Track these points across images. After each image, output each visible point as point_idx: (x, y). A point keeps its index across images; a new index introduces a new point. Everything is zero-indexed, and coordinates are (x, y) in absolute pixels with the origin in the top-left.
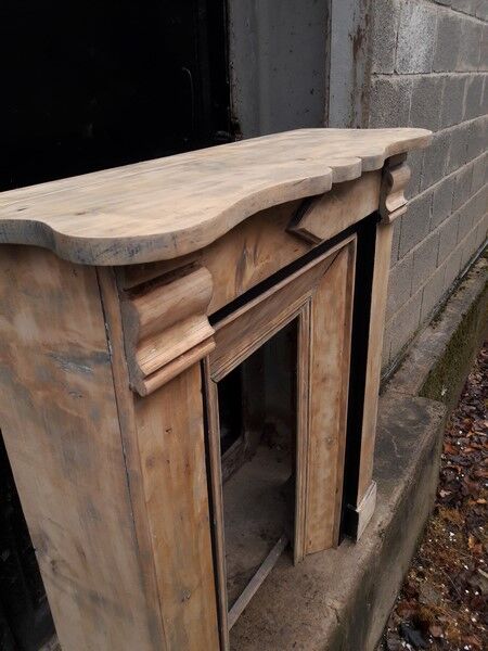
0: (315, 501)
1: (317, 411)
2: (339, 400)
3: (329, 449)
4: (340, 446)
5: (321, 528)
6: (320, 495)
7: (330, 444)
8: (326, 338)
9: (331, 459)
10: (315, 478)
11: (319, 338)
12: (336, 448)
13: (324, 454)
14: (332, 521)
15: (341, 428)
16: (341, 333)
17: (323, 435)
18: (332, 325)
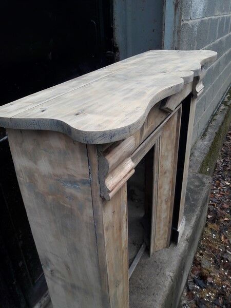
0: (159, 228)
1: (162, 187)
2: (172, 182)
3: (166, 204)
4: (171, 202)
5: (162, 239)
6: (162, 225)
7: (166, 202)
8: (166, 154)
9: (167, 209)
10: (160, 217)
11: (163, 154)
12: (169, 204)
13: (164, 206)
14: (167, 236)
15: (172, 194)
16: (173, 151)
17: (164, 198)
18: (169, 147)
